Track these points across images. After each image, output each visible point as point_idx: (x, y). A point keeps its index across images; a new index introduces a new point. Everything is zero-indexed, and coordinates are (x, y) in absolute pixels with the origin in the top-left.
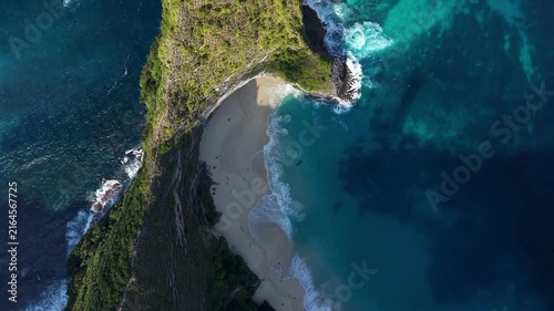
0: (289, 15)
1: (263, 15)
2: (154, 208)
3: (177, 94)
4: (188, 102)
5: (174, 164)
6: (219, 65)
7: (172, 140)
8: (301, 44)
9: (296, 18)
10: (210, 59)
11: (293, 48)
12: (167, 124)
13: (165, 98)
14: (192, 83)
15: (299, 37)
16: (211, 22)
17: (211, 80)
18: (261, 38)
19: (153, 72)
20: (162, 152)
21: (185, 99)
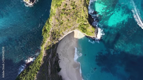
0: (85, 14)
1: (78, 14)
2: (43, 65)
3: (53, 33)
4: (56, 35)
5: (50, 52)
6: (65, 26)
7: (50, 46)
8: (88, 23)
9: (87, 15)
10: (63, 24)
11: (85, 23)
12: (50, 41)
13: (50, 33)
14: (58, 30)
15: (87, 21)
16: (65, 13)
17: (63, 30)
18: (77, 20)
19: (46, 28)
20: (47, 49)
21: (55, 34)
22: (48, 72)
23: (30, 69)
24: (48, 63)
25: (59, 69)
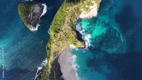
1: (69, 36)
2: (51, 74)
5: (54, 65)
6: (62, 46)
7: (53, 61)
8: (77, 40)
9: (75, 35)
10: (60, 45)
11: (75, 40)
12: (53, 58)
13: (53, 54)
14: (57, 50)
15: (76, 39)
16: (60, 40)
17: (60, 49)
18: (69, 40)
19: (49, 46)
20: (52, 63)
21: (56, 53)
22: (54, 78)
23: (42, 76)
24: (53, 72)
25: (61, 74)
